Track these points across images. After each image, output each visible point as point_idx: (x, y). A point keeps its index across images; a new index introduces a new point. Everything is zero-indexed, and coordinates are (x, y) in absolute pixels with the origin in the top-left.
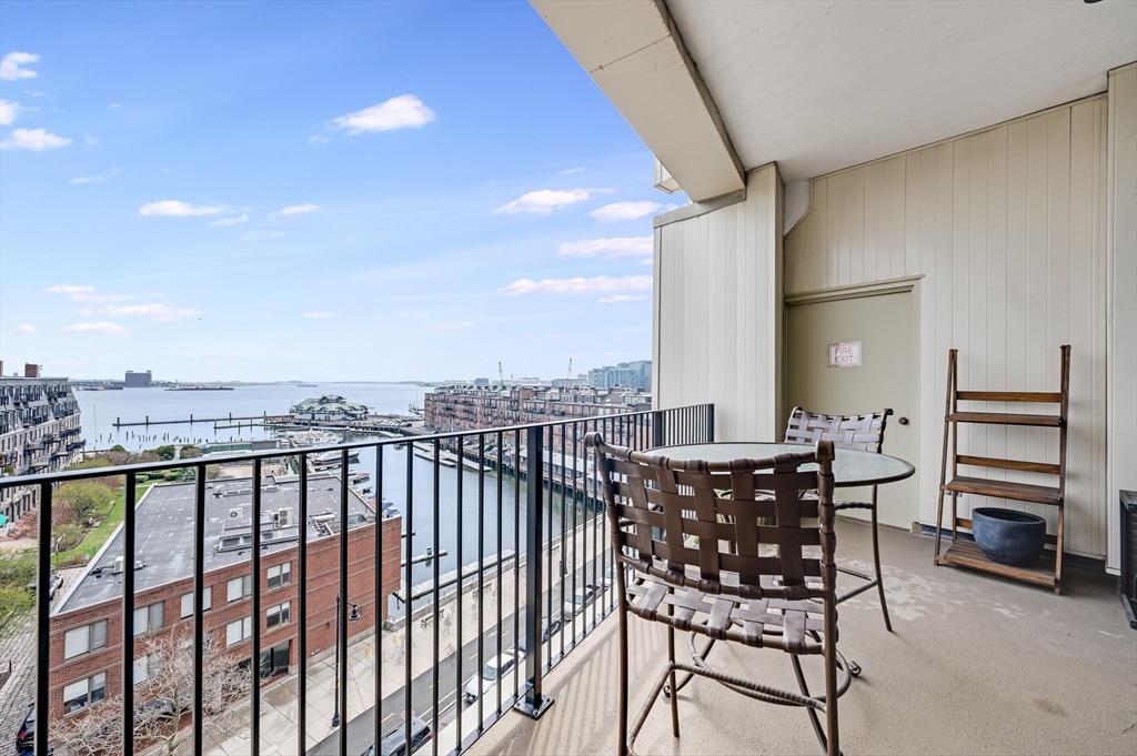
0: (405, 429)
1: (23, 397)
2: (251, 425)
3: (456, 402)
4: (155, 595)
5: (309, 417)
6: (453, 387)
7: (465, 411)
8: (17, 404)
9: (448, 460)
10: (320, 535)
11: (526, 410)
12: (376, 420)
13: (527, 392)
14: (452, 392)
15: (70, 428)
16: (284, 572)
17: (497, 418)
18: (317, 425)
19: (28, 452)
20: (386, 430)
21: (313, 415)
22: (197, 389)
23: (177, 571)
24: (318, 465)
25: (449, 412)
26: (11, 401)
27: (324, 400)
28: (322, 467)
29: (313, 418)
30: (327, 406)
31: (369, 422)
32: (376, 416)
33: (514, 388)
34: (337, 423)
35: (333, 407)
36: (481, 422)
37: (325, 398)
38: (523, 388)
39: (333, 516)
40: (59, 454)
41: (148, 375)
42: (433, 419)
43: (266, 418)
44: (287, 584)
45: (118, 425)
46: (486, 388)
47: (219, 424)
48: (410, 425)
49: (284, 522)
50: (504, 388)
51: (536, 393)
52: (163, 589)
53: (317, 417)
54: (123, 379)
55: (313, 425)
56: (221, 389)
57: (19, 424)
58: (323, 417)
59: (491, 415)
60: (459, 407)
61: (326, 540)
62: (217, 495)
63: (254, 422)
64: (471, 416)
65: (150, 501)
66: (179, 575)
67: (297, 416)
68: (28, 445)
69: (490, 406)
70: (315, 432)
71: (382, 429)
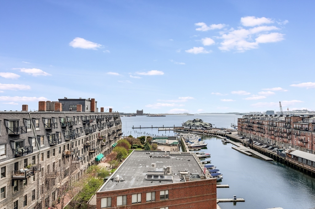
0: (228, 135)
1: (108, 119)
2: (170, 130)
3: (253, 123)
4: (124, 192)
5: (189, 128)
6: (252, 115)
7: (258, 128)
8: (106, 121)
9: (248, 152)
10: (181, 181)
11: (296, 129)
12: (215, 130)
13: (296, 118)
14: (251, 118)
15: (119, 129)
16: (166, 194)
17: (277, 132)
18: (192, 131)
19: (109, 135)
20: (220, 135)
21: (190, 127)
22: (155, 116)
23: (132, 185)
24: (191, 148)
25: (250, 128)
26: (105, 120)
27: (194, 121)
28: (192, 149)
29: (191, 128)
30: (196, 123)
31: (212, 131)
32: (216, 128)
33: (287, 116)
34: (199, 131)
35: (198, 124)
36: (268, 134)
37: (195, 120)
38: (294, 116)
39: (187, 173)
40: (116, 137)
41: (142, 111)
42: (242, 131)
43: (174, 127)
44: (167, 199)
45: (133, 128)
46: (271, 116)
47: (160, 129)
48: (230, 133)
49: (169, 172)
50: (281, 116)
51: (303, 119)
52: (126, 190)
53: (192, 128)
54: (136, 113)
55: (190, 131)
56: (162, 116)
57: (107, 127)
58: (194, 128)
59: (273, 130)
60: (255, 125)
61: (183, 184)
62: (151, 157)
63: (171, 129)
64: (261, 130)
65: (132, 156)
66: (132, 186)
67: (185, 127)
68: (109, 134)
69: (272, 125)
70: (190, 134)
71: (218, 134)
